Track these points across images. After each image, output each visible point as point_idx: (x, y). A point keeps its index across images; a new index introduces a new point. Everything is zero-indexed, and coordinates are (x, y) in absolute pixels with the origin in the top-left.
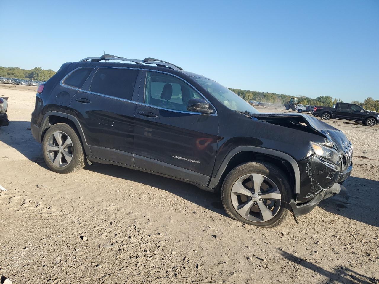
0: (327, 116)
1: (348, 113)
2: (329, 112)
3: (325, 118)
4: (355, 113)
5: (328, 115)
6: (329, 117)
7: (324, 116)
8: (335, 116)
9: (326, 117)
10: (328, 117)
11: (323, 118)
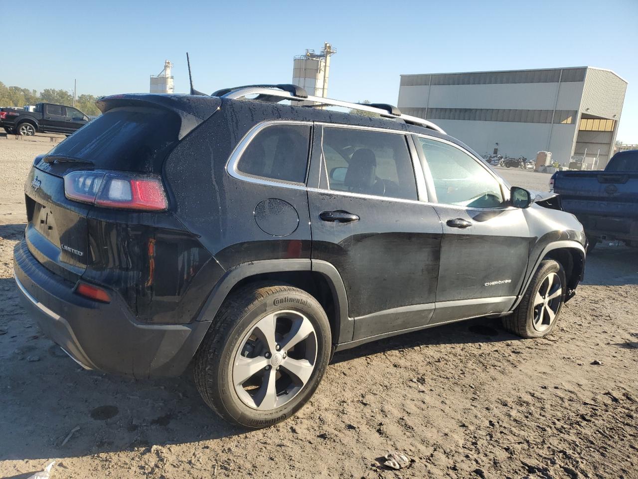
0: (28, 127)
1: (64, 122)
2: (32, 121)
3: (25, 131)
4: (75, 122)
5: (31, 126)
6: (33, 130)
7: (24, 127)
8: (43, 128)
9: (27, 130)
10: (31, 130)
11: (22, 133)
